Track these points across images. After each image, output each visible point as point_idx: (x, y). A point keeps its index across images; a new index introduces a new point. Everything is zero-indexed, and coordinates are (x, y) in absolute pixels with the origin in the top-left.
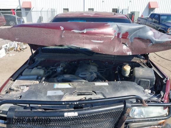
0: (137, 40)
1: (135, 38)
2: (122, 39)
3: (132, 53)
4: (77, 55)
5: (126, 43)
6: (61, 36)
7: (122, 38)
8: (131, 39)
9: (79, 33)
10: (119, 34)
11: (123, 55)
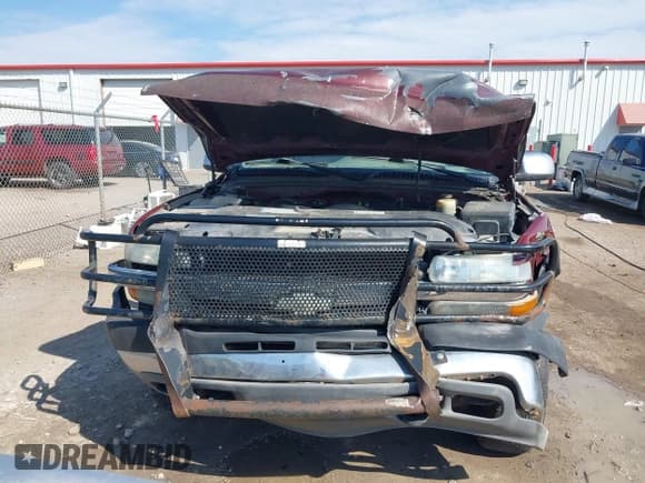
0: (444, 102)
1: (438, 98)
2: (408, 100)
3: (433, 130)
4: (323, 179)
5: (420, 110)
6: (281, 87)
7: (409, 96)
8: (430, 100)
9: (319, 82)
10: (401, 89)
11: (412, 132)
